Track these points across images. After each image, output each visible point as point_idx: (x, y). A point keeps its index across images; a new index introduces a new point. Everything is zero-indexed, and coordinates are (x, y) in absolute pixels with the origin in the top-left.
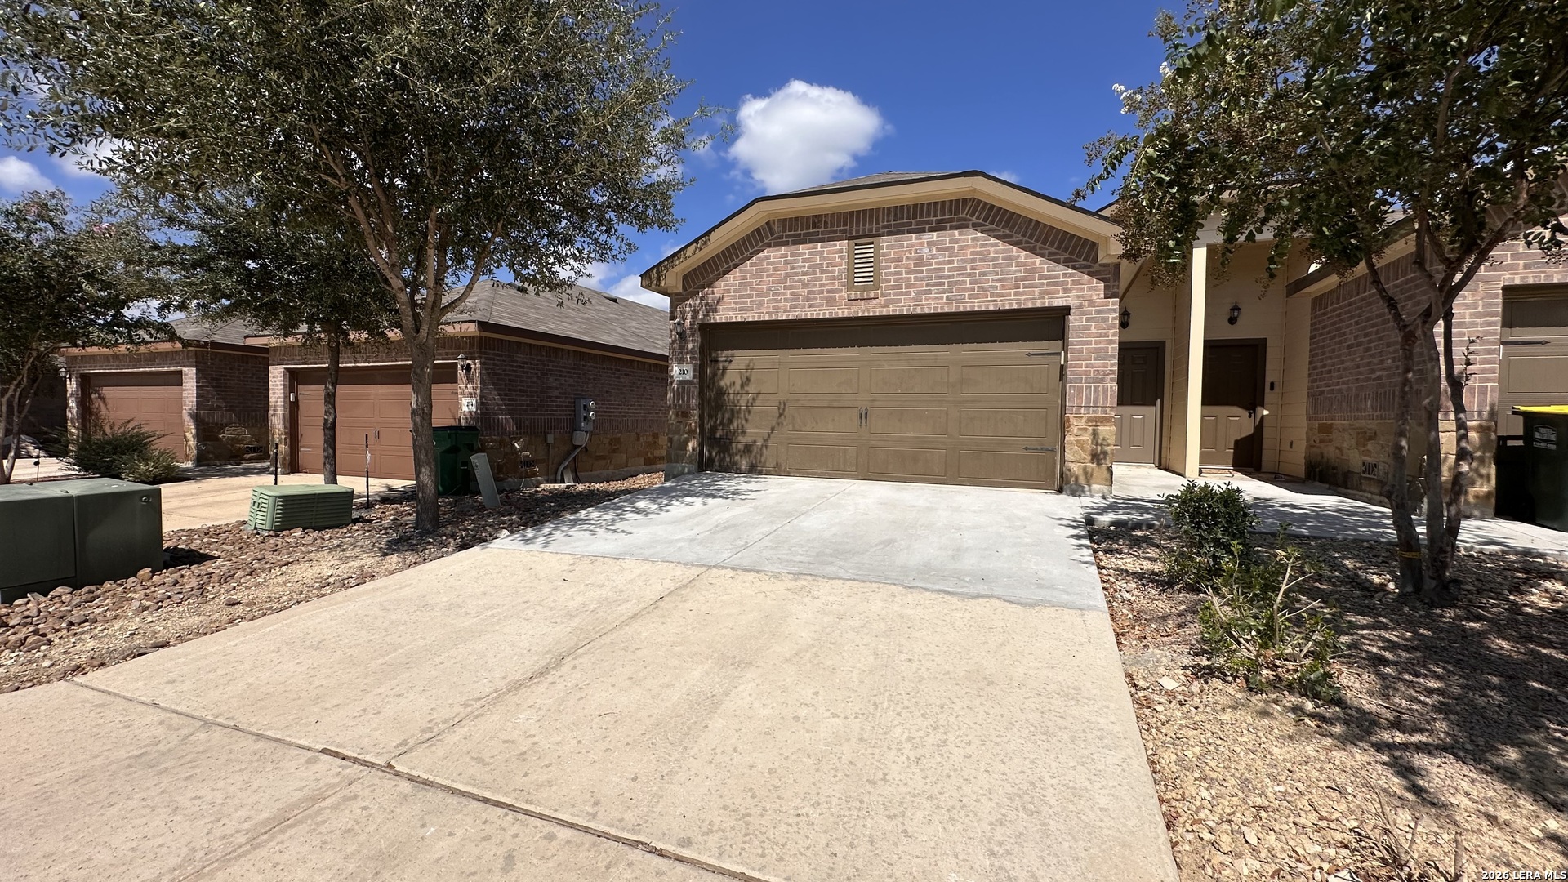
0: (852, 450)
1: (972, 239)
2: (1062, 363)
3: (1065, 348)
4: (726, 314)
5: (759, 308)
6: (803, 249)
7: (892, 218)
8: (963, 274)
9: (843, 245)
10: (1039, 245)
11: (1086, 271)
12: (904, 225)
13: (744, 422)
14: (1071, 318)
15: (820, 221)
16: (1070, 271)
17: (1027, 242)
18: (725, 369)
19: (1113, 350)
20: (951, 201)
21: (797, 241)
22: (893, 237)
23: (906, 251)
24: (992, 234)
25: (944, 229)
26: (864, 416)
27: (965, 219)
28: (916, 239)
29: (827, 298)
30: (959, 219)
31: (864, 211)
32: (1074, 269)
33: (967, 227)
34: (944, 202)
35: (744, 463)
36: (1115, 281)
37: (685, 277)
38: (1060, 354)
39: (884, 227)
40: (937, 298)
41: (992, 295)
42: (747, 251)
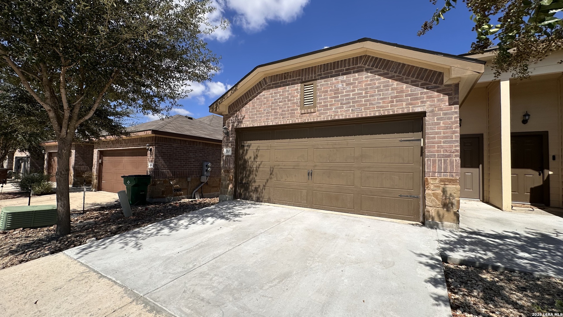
0: (304, 192)
1: (365, 77)
2: (422, 145)
3: (423, 137)
4: (246, 124)
5: (260, 120)
6: (280, 89)
7: (322, 70)
8: (360, 97)
9: (298, 86)
10: (405, 77)
11: (436, 89)
12: (328, 73)
13: (255, 176)
14: (427, 118)
15: (288, 75)
16: (425, 90)
17: (397, 76)
18: (247, 150)
19: (456, 137)
20: (353, 58)
21: (277, 86)
22: (323, 80)
23: (329, 87)
24: (377, 73)
25: (350, 73)
26: (310, 174)
27: (361, 67)
28: (335, 79)
29: (291, 113)
30: (358, 67)
31: (309, 68)
32: (427, 89)
33: (362, 71)
34: (349, 59)
35: (255, 196)
36: (455, 94)
37: (229, 107)
38: (420, 140)
39: (319, 75)
40: (346, 110)
41: (378, 107)
42: (255, 93)
